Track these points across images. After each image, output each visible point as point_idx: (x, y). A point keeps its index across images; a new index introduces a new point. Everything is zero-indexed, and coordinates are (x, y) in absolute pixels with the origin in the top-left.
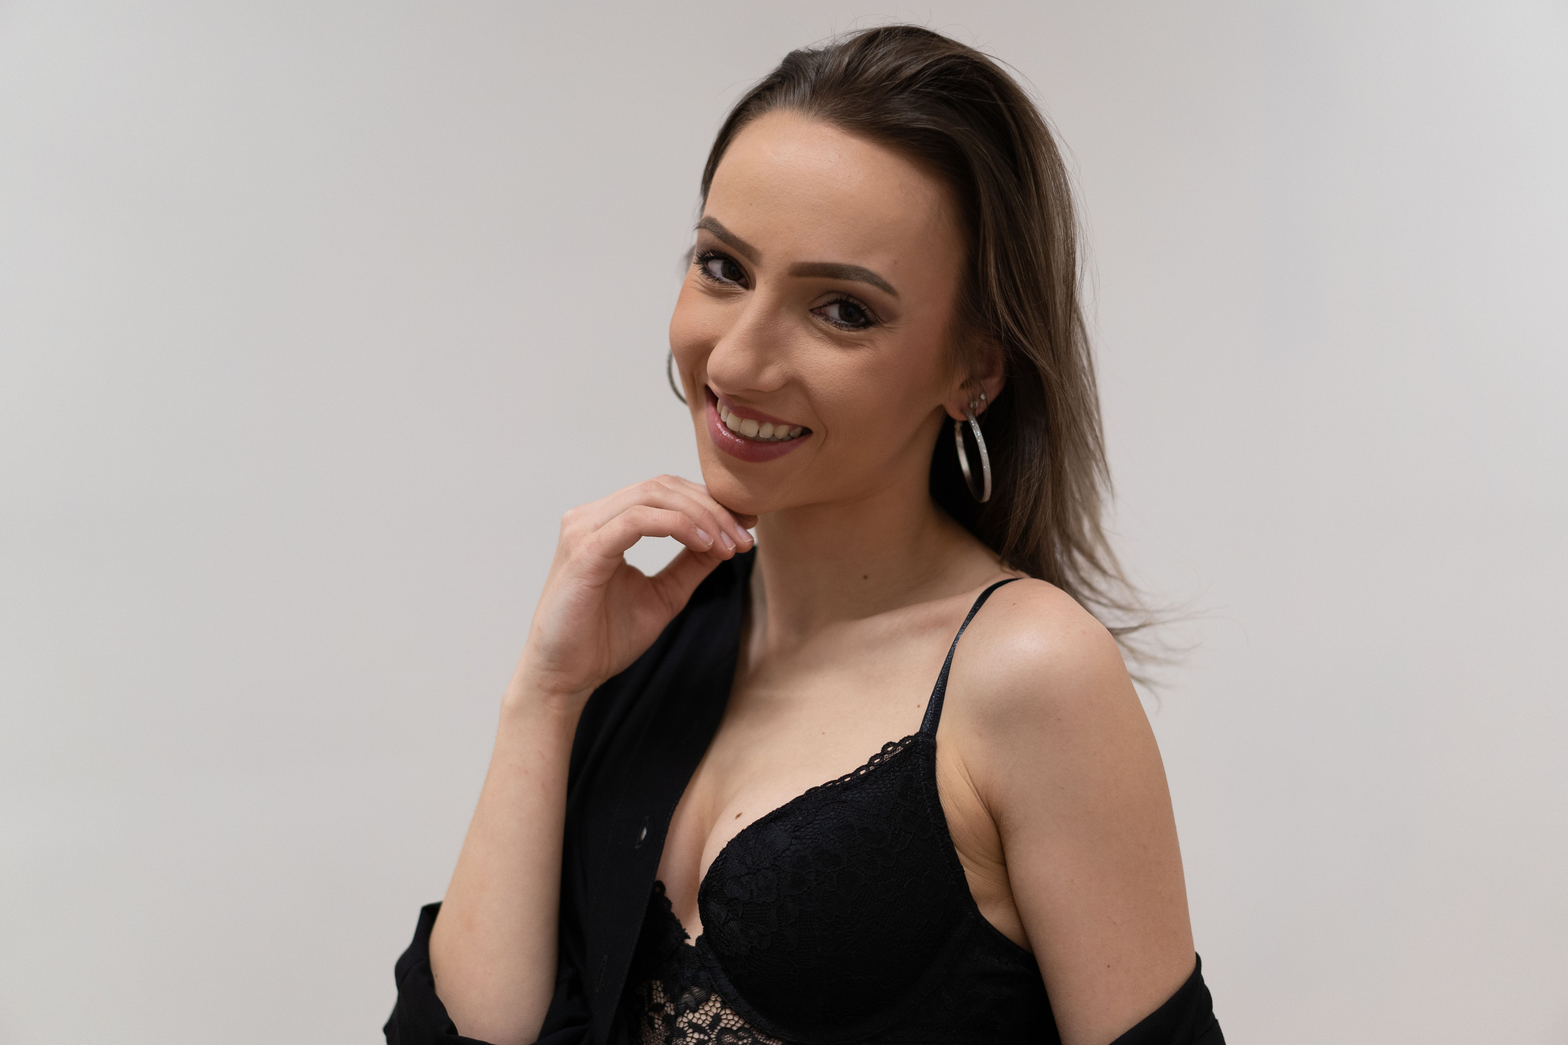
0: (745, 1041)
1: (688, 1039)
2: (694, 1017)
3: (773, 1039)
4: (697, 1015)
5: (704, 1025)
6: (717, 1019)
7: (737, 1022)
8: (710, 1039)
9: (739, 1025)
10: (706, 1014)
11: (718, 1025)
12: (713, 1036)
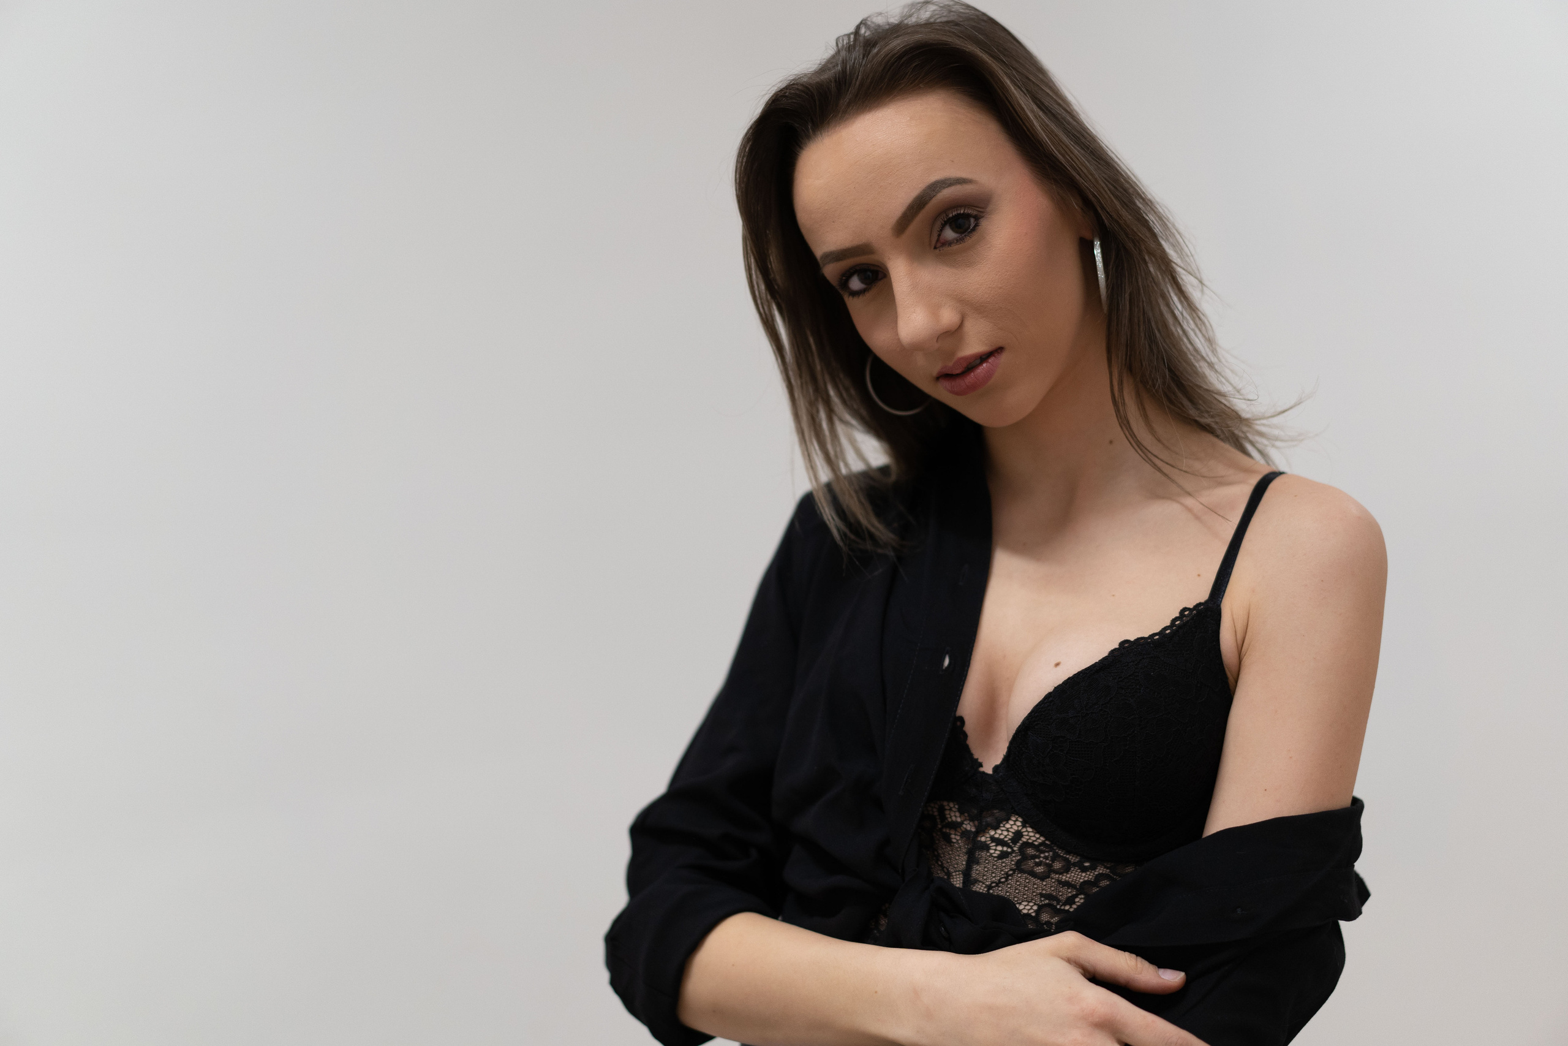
0: (1047, 854)
1: (992, 851)
2: (996, 833)
3: (1072, 855)
4: (999, 831)
5: (1006, 839)
6: (1018, 835)
7: (1038, 838)
8: (1013, 851)
9: (1040, 841)
10: (1007, 830)
11: (1020, 840)
12: (1015, 849)
